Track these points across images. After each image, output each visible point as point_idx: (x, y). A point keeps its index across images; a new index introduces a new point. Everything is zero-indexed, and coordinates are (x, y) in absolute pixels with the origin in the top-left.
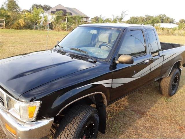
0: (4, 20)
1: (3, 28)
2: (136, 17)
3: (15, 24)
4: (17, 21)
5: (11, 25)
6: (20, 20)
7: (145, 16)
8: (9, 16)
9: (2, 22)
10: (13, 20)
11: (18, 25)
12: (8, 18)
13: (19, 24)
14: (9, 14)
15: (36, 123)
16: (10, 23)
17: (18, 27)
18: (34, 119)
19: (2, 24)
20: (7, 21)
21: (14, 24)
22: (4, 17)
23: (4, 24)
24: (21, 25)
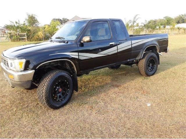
0: (26, 34)
1: (25, 41)
2: (154, 20)
3: (36, 36)
4: (37, 34)
5: (32, 38)
6: (39, 33)
7: (164, 18)
8: (29, 30)
9: (24, 36)
10: (33, 34)
11: (38, 38)
12: (29, 32)
13: (39, 36)
14: (30, 28)
15: (24, 72)
16: (31, 36)
17: (38, 39)
18: (23, 70)
19: (24, 37)
20: (29, 34)
21: (34, 37)
22: (26, 31)
23: (26, 37)
24: (41, 37)
